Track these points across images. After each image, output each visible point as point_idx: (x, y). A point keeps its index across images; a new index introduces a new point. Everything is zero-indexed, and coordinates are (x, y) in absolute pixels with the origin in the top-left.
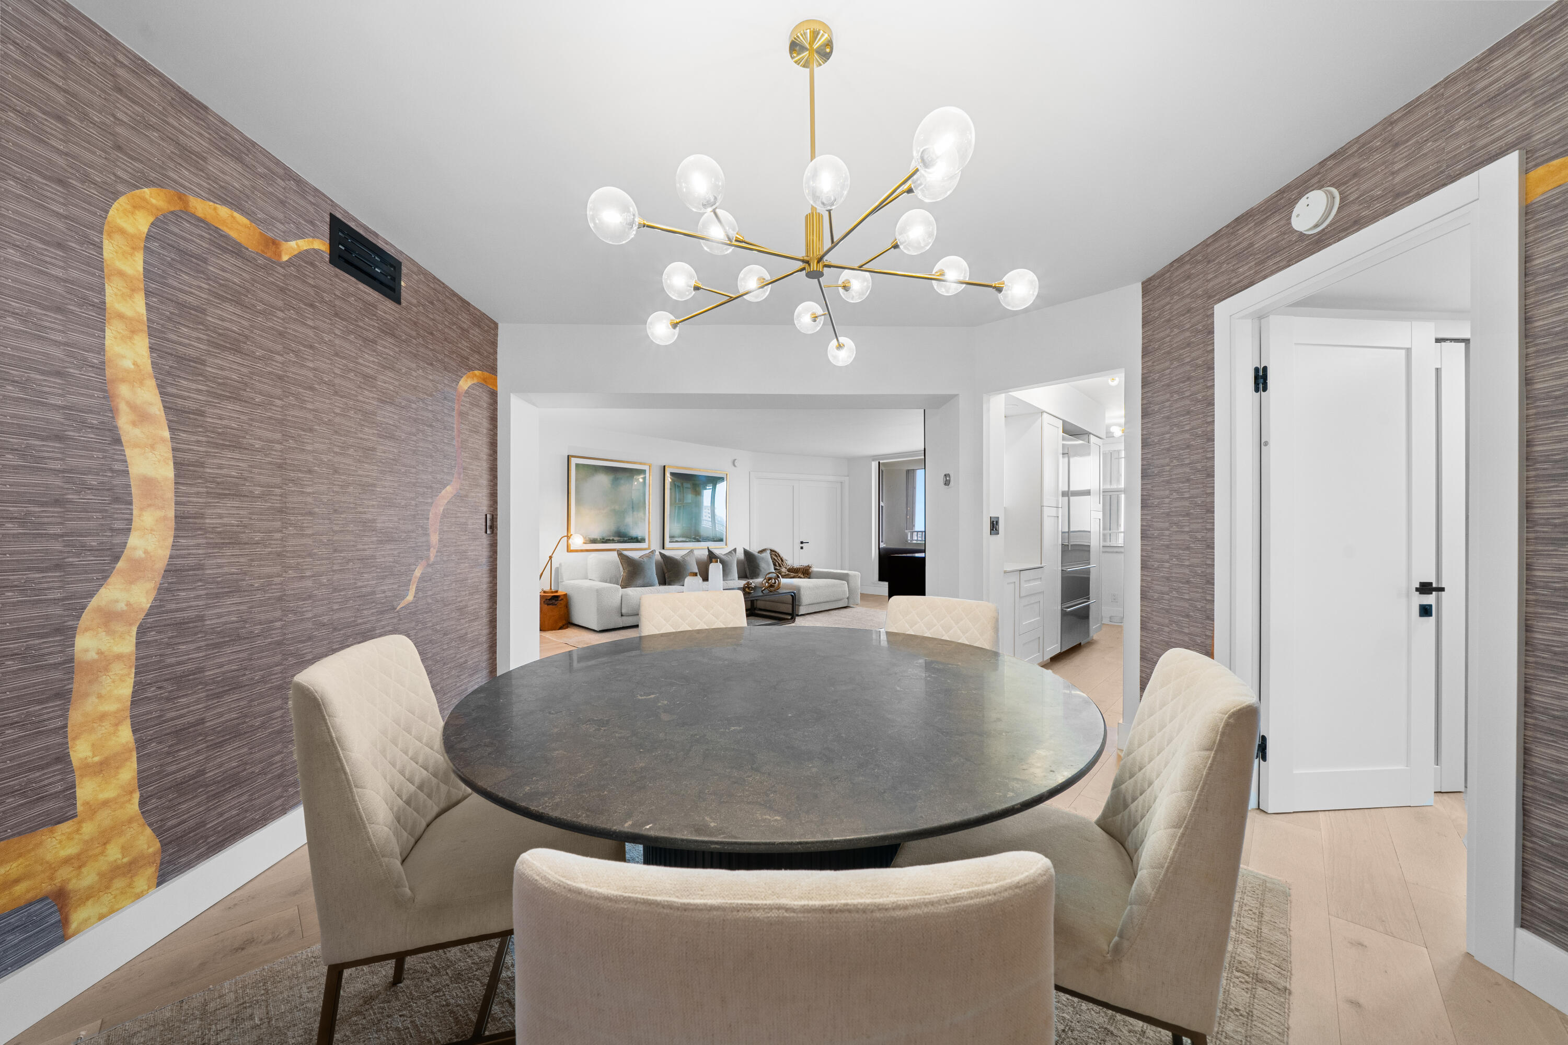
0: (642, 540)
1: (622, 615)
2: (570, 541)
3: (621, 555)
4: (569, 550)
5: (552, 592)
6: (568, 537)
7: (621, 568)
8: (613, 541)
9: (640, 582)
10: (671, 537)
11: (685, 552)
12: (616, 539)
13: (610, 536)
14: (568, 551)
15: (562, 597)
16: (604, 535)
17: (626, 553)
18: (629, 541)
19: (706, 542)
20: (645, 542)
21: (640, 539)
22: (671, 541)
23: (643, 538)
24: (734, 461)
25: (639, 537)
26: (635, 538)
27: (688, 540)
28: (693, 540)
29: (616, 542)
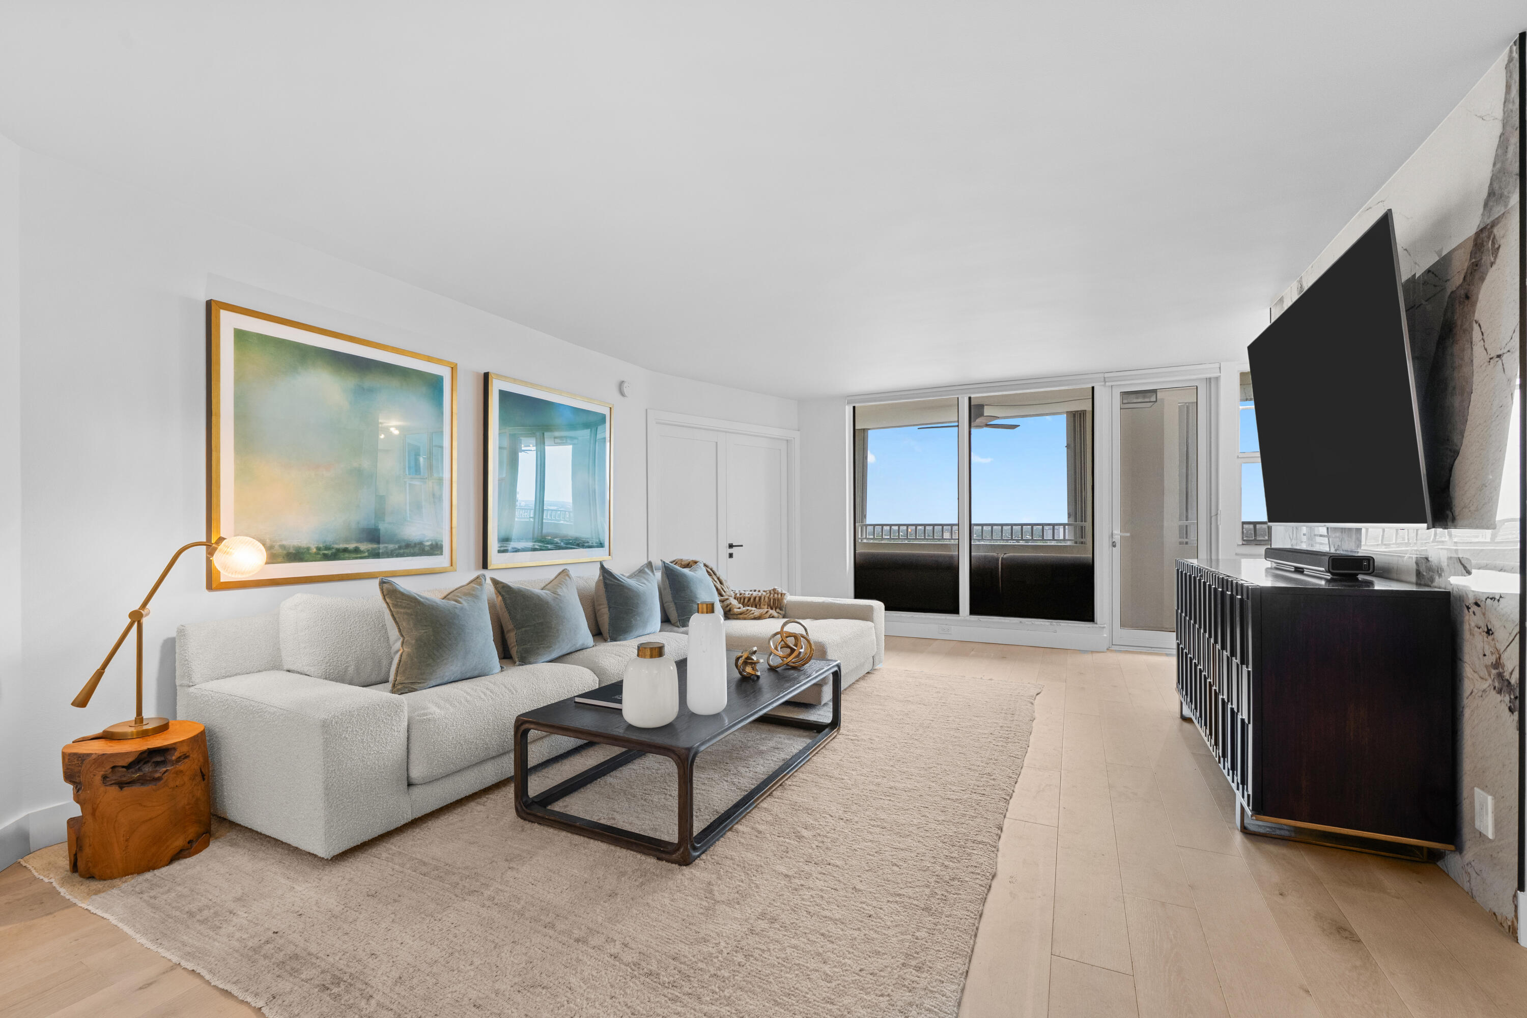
0: (435, 549)
1: (410, 785)
2: (217, 559)
3: (390, 593)
4: (213, 583)
5: (144, 734)
6: (211, 547)
7: (394, 633)
8: (356, 553)
9: (453, 668)
10: (505, 540)
11: (552, 574)
12: (363, 547)
13: (347, 540)
14: (210, 587)
15: (184, 749)
16: (329, 538)
17: (405, 585)
18: (402, 551)
19: (574, 548)
20: (441, 554)
21: (428, 546)
22: (502, 549)
23: (437, 544)
24: (621, 384)
25: (427, 541)
26: (415, 545)
27: (538, 545)
28: (550, 546)
29: (366, 554)
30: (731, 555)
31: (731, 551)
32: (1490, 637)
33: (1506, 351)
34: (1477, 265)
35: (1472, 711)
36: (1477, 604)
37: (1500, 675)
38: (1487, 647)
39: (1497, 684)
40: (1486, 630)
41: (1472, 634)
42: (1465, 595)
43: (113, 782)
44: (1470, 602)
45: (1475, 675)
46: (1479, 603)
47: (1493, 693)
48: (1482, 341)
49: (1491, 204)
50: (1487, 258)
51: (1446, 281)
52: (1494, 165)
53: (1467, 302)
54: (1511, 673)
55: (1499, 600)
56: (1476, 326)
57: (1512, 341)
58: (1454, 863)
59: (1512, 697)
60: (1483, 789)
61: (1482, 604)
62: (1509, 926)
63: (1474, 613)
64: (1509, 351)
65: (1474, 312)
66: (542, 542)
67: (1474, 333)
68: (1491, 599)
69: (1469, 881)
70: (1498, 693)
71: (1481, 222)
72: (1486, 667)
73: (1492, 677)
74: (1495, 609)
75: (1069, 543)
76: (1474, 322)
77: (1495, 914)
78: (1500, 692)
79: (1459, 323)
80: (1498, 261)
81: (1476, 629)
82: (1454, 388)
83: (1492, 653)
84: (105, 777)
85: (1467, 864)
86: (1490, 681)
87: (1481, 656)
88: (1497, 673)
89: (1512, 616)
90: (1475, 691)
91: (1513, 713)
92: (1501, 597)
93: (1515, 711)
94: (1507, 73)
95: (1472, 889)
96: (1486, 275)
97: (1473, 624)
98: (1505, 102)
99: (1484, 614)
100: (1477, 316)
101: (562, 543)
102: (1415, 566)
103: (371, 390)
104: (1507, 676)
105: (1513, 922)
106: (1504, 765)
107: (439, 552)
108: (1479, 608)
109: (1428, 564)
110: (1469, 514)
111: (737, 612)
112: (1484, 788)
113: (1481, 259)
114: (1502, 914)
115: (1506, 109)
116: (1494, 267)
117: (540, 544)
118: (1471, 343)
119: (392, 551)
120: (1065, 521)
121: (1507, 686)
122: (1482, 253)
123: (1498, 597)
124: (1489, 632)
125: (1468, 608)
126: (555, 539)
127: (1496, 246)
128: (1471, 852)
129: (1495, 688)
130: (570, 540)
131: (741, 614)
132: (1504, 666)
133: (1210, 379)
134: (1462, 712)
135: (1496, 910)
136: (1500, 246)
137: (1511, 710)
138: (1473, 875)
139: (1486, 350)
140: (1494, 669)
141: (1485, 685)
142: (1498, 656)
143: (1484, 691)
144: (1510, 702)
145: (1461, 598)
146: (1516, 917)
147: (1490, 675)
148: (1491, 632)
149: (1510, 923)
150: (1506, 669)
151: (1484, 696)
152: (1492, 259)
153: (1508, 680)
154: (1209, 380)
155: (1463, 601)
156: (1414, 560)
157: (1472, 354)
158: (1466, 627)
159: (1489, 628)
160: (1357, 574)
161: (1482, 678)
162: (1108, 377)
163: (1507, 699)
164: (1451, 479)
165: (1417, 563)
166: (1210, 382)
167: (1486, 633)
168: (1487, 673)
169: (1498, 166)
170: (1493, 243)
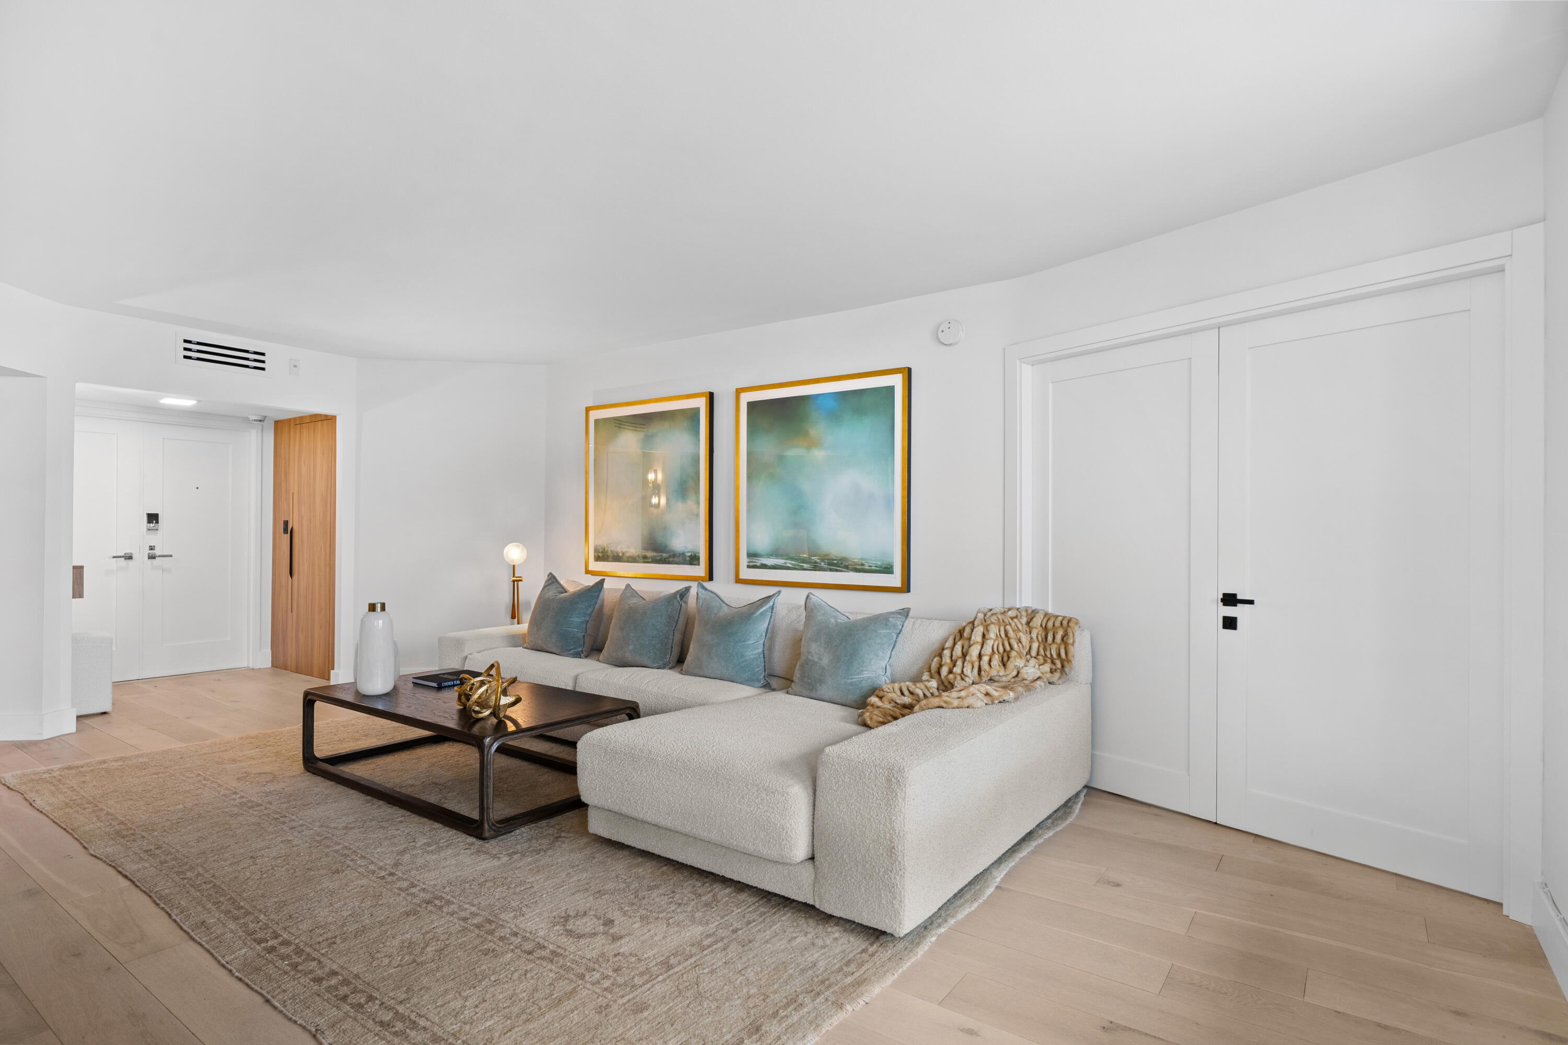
0: (694, 560)
4: (587, 569)
14: (586, 572)
18: (671, 559)
19: (841, 571)
20: (699, 565)
21: (688, 556)
22: (751, 564)
23: (695, 555)
25: (688, 552)
26: (680, 554)
27: (790, 563)
28: (805, 566)
29: (650, 560)
30: (1230, 623)
31: (1230, 611)
66: (796, 560)
101: (823, 563)
103: (652, 436)
107: (696, 563)
117: (793, 562)
119: (665, 559)
126: (813, 558)
130: (834, 560)
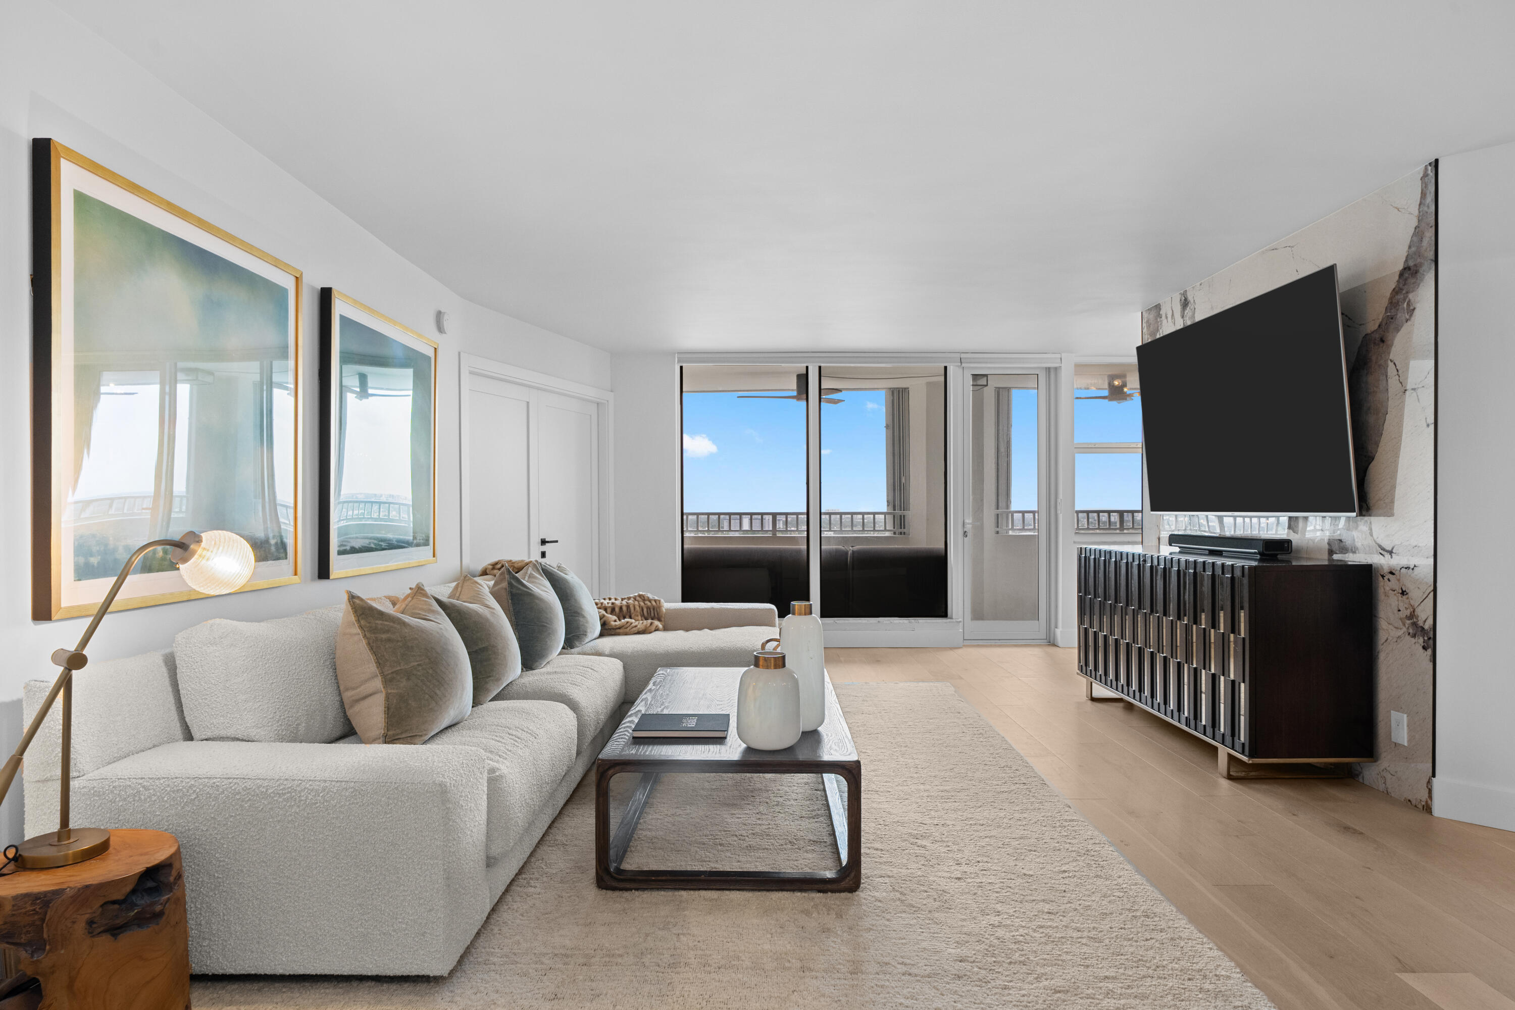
0: (280, 550)
1: (488, 867)
3: (366, 612)
15: (177, 864)
20: (286, 558)
21: (274, 545)
22: (342, 548)
23: (281, 543)
24: (439, 316)
25: (273, 538)
26: (262, 544)
30: (543, 554)
31: (543, 548)
32: (1405, 597)
33: (1420, 386)
34: (1392, 318)
35: (1387, 654)
36: (1392, 573)
37: (1415, 624)
38: (1401, 604)
39: (1411, 631)
40: (1401, 591)
41: (1386, 595)
42: (1380, 567)
43: (102, 929)
44: (1385, 572)
45: (1391, 627)
46: (1394, 572)
47: (1408, 638)
48: (1397, 377)
49: (1407, 275)
50: (1402, 315)
51: (1360, 325)
52: (1410, 247)
53: (1381, 345)
54: (1425, 621)
55: (1413, 569)
56: (1391, 365)
57: (1426, 380)
58: (1371, 773)
59: (1426, 638)
60: (1395, 711)
61: (1397, 573)
62: (1423, 806)
63: (1389, 580)
64: (1423, 387)
65: (1389, 353)
67: (1389, 368)
68: (1406, 568)
69: (1385, 783)
70: (1412, 637)
71: (1396, 286)
72: (1401, 619)
73: (1407, 626)
74: (1410, 576)
75: (887, 534)
76: (1389, 361)
77: (1409, 801)
78: (1414, 636)
79: (1374, 358)
80: (1413, 318)
81: (1391, 592)
82: (1369, 409)
83: (1406, 609)
84: (90, 923)
85: (1383, 771)
86: (1405, 629)
87: (1396, 611)
88: (1412, 623)
89: (1425, 580)
90: (1390, 638)
91: (1426, 650)
92: (1415, 566)
93: (1428, 648)
94: (1422, 183)
95: (1387, 788)
96: (1401, 327)
97: (1387, 588)
98: (1420, 205)
99: (1399, 580)
100: (1391, 357)
102: (1327, 547)
104: (1420, 623)
105: (1427, 802)
106: (1418, 690)
107: (283, 555)
108: (1394, 576)
109: (1342, 545)
110: (1384, 505)
111: (616, 625)
112: (1399, 709)
113: (1397, 314)
114: (1416, 799)
115: (1421, 210)
116: (1409, 323)
118: (1387, 376)
120: (885, 509)
121: (1421, 631)
122: (1397, 310)
123: (1412, 567)
124: (1403, 593)
125: (1383, 576)
127: (1412, 308)
128: (1386, 761)
129: (1409, 634)
131: (620, 628)
132: (1418, 616)
133: (1049, 368)
134: (1377, 656)
135: (1410, 798)
136: (1414, 309)
137: (1425, 648)
138: (1388, 776)
139: (1401, 383)
140: (1409, 620)
141: (1400, 633)
142: (1412, 610)
143: (1399, 637)
144: (1424, 642)
145: (1377, 569)
146: (1430, 797)
147: (1404, 625)
148: (1405, 593)
149: (1423, 803)
150: (1420, 619)
151: (1398, 641)
152: (1408, 317)
153: (1421, 627)
154: (1048, 370)
155: (1378, 572)
156: (1326, 541)
157: (1387, 384)
158: (1381, 591)
159: (1404, 590)
160: (1277, 555)
161: (1397, 628)
162: (965, 358)
163: (1421, 640)
164: (1366, 478)
165: (1329, 544)
166: (1049, 372)
167: (1401, 594)
168: (1401, 624)
169: (1413, 249)
170: (1408, 305)
